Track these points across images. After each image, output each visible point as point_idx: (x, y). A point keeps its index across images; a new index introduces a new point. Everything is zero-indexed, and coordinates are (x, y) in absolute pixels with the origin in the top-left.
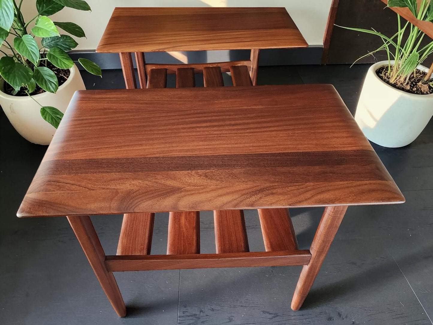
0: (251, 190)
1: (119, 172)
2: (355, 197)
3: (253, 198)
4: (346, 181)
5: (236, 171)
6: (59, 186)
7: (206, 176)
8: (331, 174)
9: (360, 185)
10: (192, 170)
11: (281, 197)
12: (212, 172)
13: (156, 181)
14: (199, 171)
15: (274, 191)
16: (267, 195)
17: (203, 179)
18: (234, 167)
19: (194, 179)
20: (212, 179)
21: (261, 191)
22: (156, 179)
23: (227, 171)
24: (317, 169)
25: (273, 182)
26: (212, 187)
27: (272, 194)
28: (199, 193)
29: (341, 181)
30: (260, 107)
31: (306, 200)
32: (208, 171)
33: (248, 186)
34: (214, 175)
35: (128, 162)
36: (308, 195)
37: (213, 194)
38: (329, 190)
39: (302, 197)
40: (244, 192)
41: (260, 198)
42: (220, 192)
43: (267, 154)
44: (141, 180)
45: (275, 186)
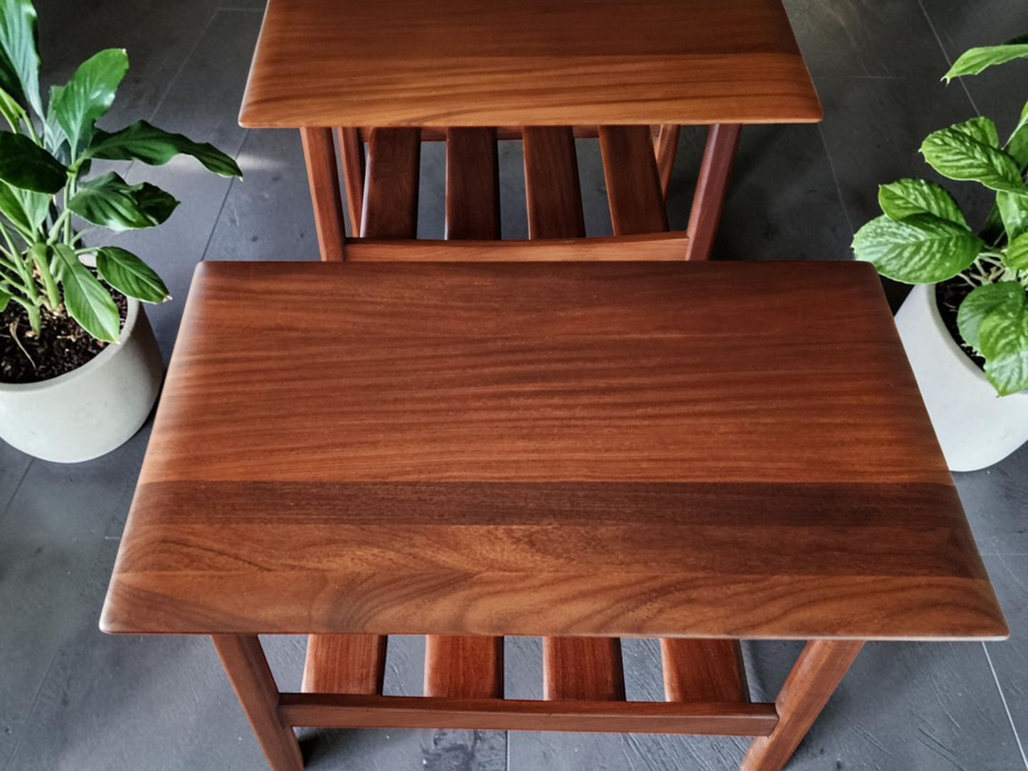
0: (637, 589)
1: (326, 521)
2: (887, 620)
3: (643, 612)
4: (872, 575)
5: (606, 531)
6: (187, 555)
7: (532, 543)
8: (836, 553)
9: (903, 589)
10: (499, 524)
11: (709, 612)
12: (546, 532)
13: (414, 550)
14: (515, 527)
15: (694, 594)
16: (675, 605)
17: (523, 550)
18: (600, 518)
19: (503, 550)
20: (545, 552)
21: (663, 591)
22: (413, 546)
23: (582, 530)
24: (804, 536)
25: (694, 568)
26: (545, 575)
27: (689, 601)
28: (515, 591)
29: (859, 574)
30: (675, 335)
31: (769, 621)
32: (536, 528)
33: (633, 577)
34: (550, 540)
35: (346, 492)
36: (774, 609)
37: (546, 595)
38: (826, 599)
39: (760, 614)
40: (622, 592)
41: (660, 611)
42: (565, 589)
43: (683, 485)
44: (379, 547)
45: (698, 579)
